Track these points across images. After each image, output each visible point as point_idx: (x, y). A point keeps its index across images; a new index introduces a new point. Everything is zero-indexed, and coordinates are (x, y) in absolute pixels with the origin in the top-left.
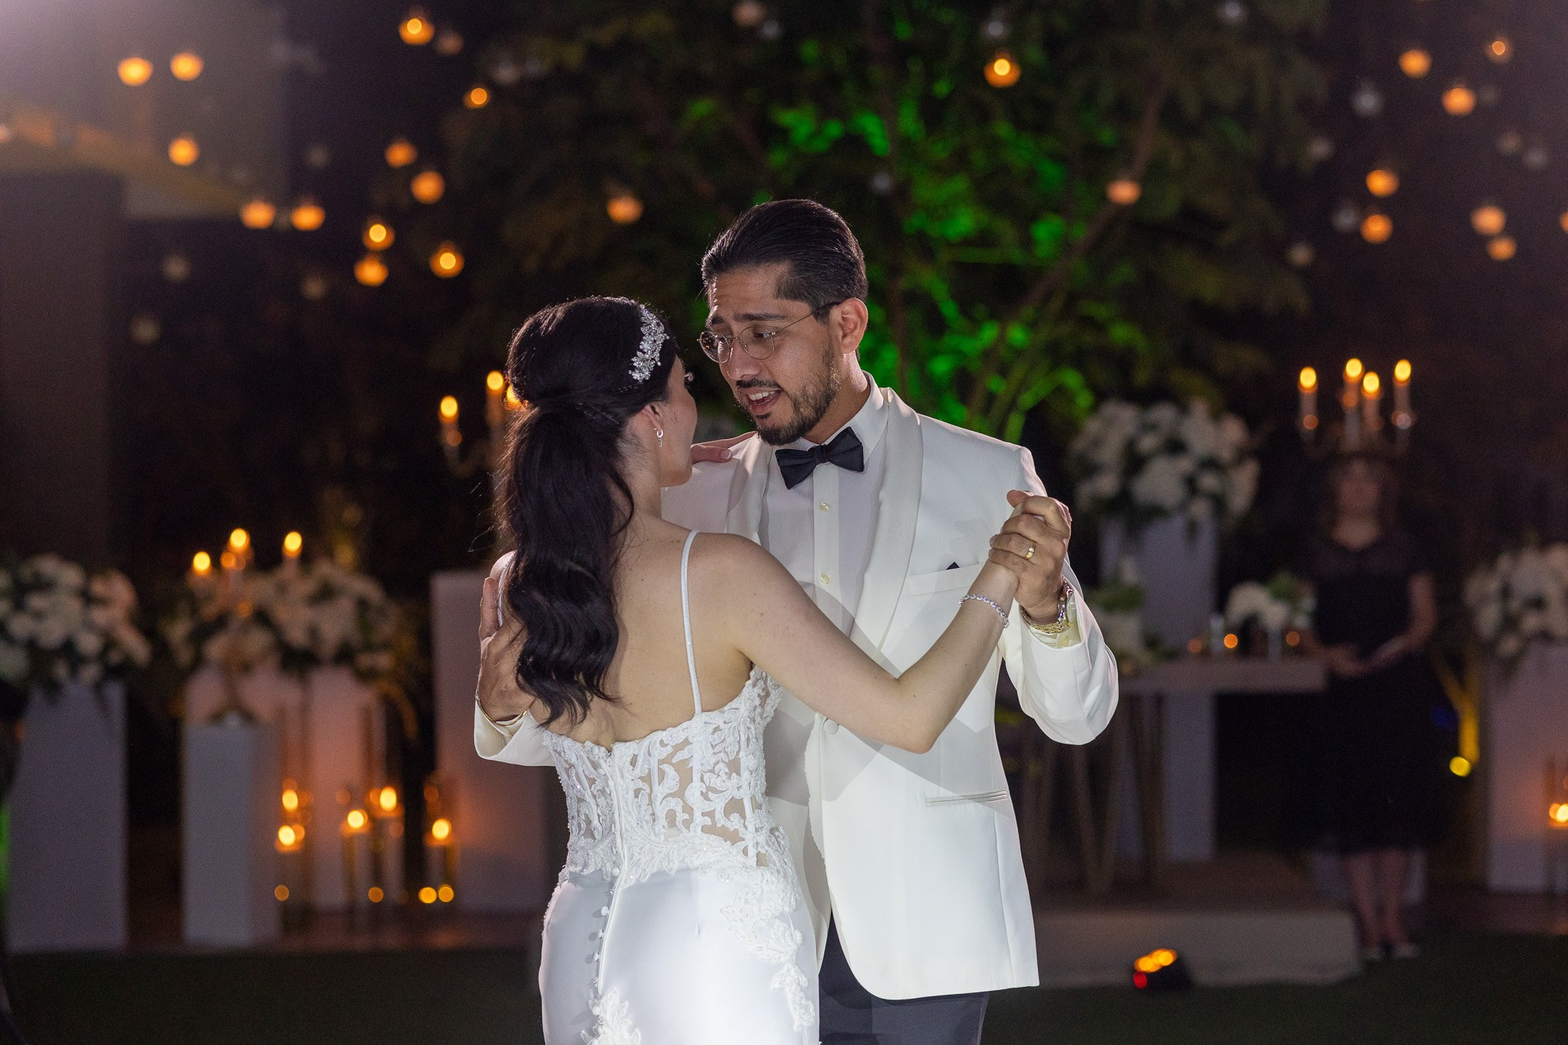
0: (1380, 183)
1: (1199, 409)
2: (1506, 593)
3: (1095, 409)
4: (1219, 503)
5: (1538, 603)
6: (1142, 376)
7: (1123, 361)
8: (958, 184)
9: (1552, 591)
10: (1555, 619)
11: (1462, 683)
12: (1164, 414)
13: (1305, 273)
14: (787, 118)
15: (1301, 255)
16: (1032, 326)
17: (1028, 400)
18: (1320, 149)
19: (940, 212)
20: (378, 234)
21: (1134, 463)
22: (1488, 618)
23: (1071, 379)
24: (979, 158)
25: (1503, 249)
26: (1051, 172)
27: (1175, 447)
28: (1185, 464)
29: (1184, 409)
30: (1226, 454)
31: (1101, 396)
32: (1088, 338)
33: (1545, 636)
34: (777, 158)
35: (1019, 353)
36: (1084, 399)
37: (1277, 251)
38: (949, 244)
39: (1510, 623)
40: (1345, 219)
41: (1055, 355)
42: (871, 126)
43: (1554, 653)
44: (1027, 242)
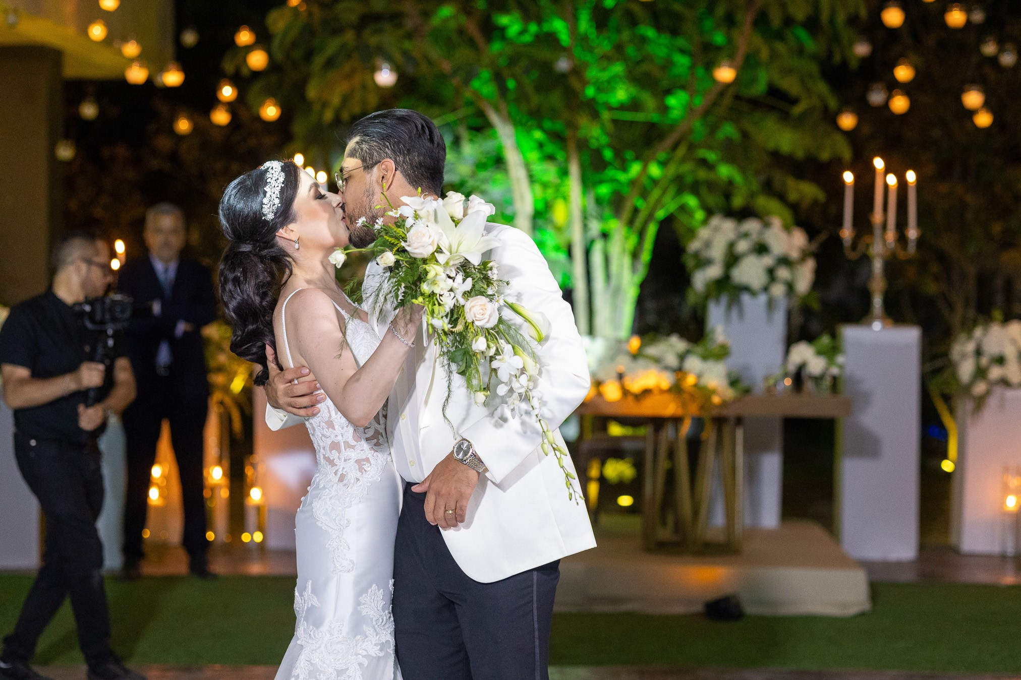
0: (903, 73)
1: (776, 222)
2: (979, 352)
3: (705, 222)
4: (790, 287)
5: (1000, 360)
6: (738, 201)
7: (727, 190)
8: (618, 68)
9: (1010, 352)
10: (1011, 371)
11: (952, 411)
12: (752, 226)
13: (850, 135)
14: (504, 20)
15: (847, 121)
16: (664, 164)
17: (661, 214)
18: (862, 49)
19: (605, 87)
20: (227, 92)
21: (732, 259)
22: (966, 370)
23: (691, 201)
24: (630, 51)
25: (984, 120)
26: (682, 61)
27: (761, 249)
28: (767, 261)
29: (767, 225)
30: (795, 255)
31: (710, 213)
32: (702, 174)
33: (1005, 382)
34: (497, 47)
35: (655, 182)
36: (699, 215)
37: (831, 119)
38: (610, 108)
39: (980, 373)
40: (876, 97)
41: (681, 185)
42: (559, 26)
43: (1010, 394)
44: (664, 109)
